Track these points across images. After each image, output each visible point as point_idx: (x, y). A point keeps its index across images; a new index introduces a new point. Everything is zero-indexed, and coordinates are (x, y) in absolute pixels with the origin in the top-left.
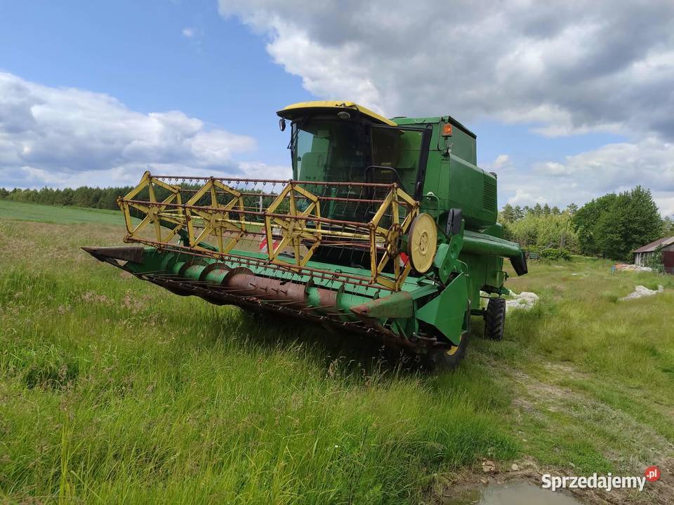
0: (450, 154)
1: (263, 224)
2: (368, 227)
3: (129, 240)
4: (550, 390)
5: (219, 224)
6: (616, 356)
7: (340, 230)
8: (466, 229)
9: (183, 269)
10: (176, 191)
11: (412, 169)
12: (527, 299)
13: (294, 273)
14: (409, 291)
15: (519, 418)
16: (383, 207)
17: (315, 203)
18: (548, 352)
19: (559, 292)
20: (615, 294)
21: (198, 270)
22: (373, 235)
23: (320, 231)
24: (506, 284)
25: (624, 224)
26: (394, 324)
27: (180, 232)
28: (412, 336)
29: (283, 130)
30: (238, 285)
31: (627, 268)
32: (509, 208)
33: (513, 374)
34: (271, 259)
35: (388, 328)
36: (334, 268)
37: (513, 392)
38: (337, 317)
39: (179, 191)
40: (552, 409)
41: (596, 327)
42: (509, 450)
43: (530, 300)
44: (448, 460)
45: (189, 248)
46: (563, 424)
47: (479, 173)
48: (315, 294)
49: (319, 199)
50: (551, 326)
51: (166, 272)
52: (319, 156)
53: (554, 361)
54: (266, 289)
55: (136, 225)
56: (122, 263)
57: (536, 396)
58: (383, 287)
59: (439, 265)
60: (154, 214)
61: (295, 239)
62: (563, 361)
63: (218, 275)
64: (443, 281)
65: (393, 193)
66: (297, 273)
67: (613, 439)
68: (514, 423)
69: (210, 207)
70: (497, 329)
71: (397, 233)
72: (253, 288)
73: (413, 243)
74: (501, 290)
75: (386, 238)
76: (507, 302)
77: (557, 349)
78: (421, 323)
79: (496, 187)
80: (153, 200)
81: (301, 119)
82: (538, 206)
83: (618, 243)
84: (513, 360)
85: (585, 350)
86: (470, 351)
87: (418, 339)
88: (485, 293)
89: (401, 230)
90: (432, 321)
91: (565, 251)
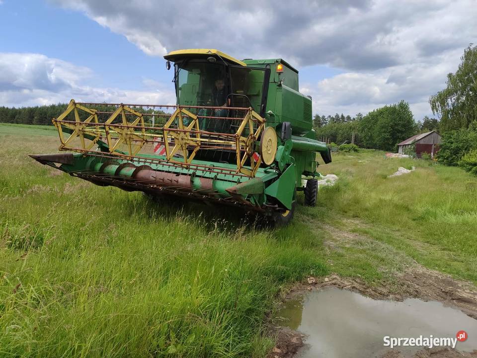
0: (282, 85)
1: (162, 136)
2: (235, 137)
3: (63, 149)
4: (346, 235)
5: (128, 136)
6: (385, 212)
7: (216, 139)
8: (292, 134)
9: (102, 168)
10: (94, 113)
11: (258, 95)
12: (331, 179)
13: (183, 168)
14: (261, 177)
15: (328, 252)
16: (243, 124)
17: (195, 120)
18: (344, 212)
19: (351, 173)
20: (386, 173)
21: (113, 168)
22: (238, 142)
23: (199, 139)
24: (318, 170)
25: (392, 126)
26: (252, 198)
27: (98, 142)
28: (262, 205)
29: (169, 69)
30: (142, 178)
31: (394, 155)
32: (317, 117)
33: (324, 227)
34: (168, 159)
35: (249, 200)
36: (209, 164)
37: (324, 237)
38: (213, 196)
39: (96, 113)
40: (347, 246)
41: (373, 195)
42: (323, 270)
43: (332, 179)
44: (288, 278)
45: (109, 154)
46: (354, 254)
47: (301, 97)
48: (197, 181)
49: (198, 118)
50: (346, 195)
51: (89, 171)
52: (193, 86)
53: (348, 218)
54: (163, 180)
55: (67, 138)
56: (58, 165)
57: (338, 239)
58: (244, 175)
59: (278, 160)
60: (80, 130)
61: (183, 145)
62: (353, 217)
63: (128, 171)
64: (280, 169)
65: (249, 114)
66: (185, 168)
67: (383, 260)
68: (325, 255)
69: (122, 125)
70: (313, 199)
71: (253, 140)
72: (154, 179)
73: (263, 146)
74: (315, 174)
75: (246, 143)
76: (318, 181)
77: (350, 210)
78: (268, 196)
79: (311, 105)
80: (78, 120)
81: (181, 61)
82: (337, 116)
83: (388, 139)
84: (323, 218)
85: (366, 210)
86: (296, 214)
87: (267, 207)
88: (304, 176)
89: (255, 138)
90: (274, 195)
91: (355, 146)
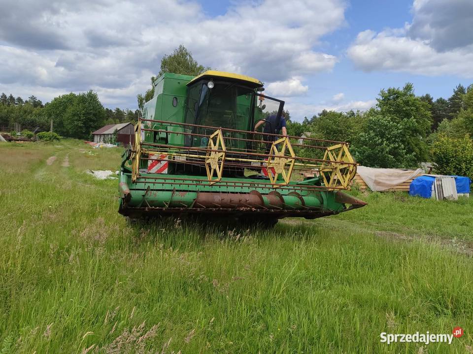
25: (84, 115)
83: (80, 127)
91: (55, 134)
